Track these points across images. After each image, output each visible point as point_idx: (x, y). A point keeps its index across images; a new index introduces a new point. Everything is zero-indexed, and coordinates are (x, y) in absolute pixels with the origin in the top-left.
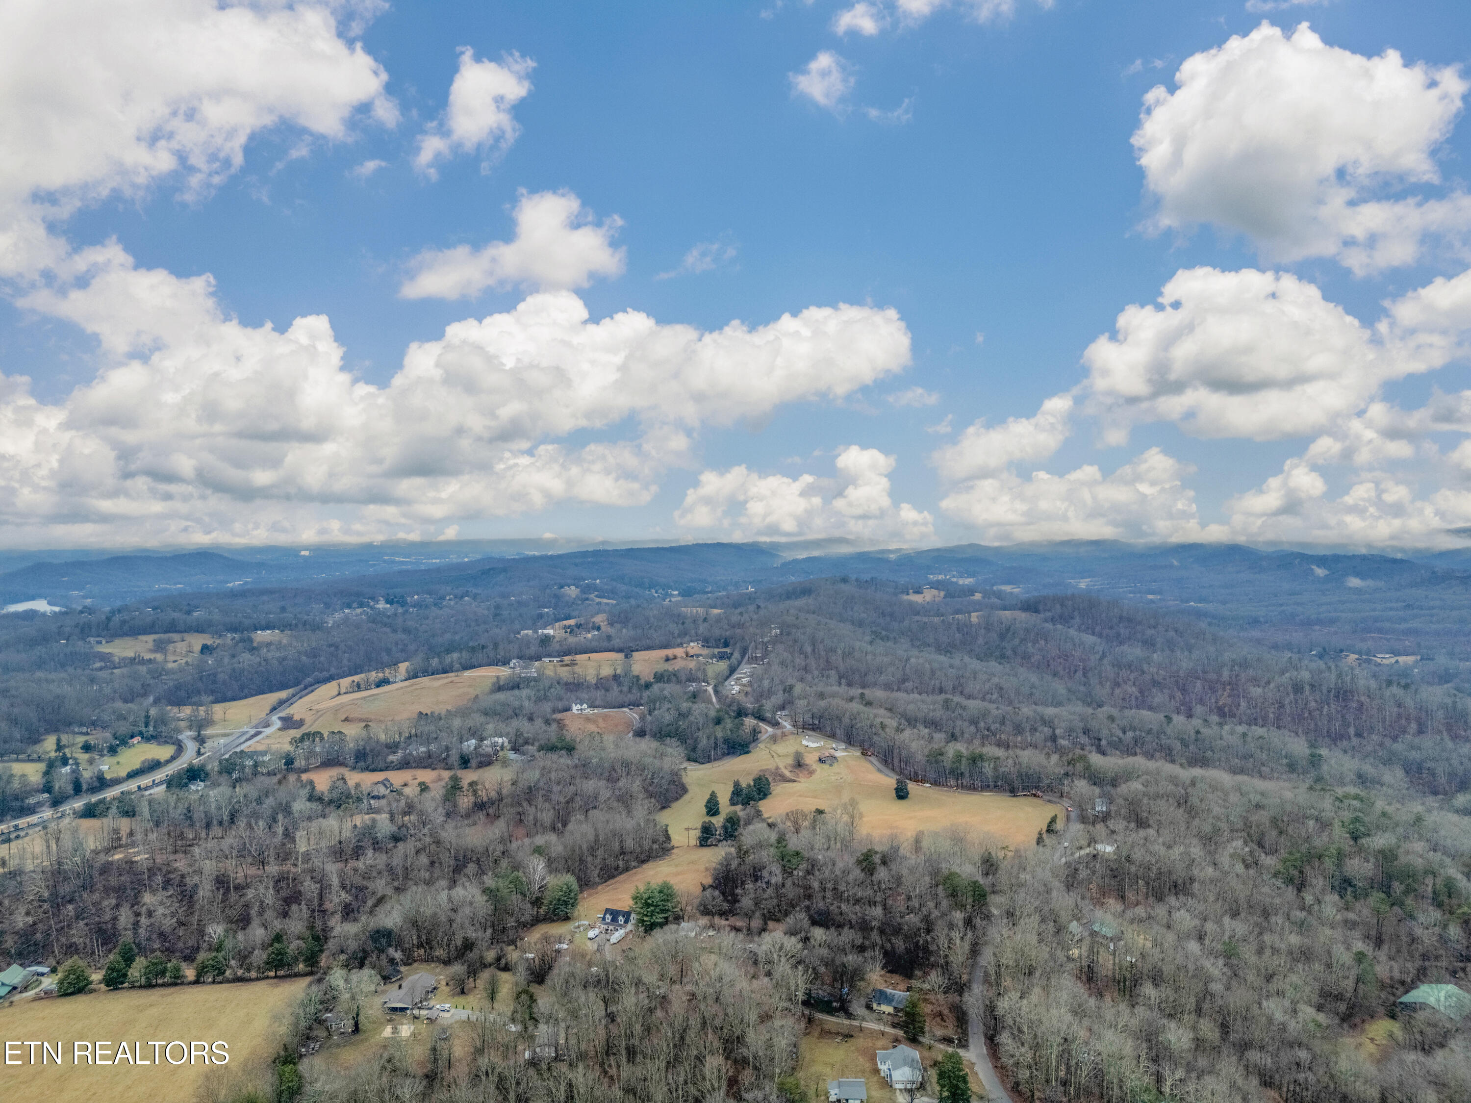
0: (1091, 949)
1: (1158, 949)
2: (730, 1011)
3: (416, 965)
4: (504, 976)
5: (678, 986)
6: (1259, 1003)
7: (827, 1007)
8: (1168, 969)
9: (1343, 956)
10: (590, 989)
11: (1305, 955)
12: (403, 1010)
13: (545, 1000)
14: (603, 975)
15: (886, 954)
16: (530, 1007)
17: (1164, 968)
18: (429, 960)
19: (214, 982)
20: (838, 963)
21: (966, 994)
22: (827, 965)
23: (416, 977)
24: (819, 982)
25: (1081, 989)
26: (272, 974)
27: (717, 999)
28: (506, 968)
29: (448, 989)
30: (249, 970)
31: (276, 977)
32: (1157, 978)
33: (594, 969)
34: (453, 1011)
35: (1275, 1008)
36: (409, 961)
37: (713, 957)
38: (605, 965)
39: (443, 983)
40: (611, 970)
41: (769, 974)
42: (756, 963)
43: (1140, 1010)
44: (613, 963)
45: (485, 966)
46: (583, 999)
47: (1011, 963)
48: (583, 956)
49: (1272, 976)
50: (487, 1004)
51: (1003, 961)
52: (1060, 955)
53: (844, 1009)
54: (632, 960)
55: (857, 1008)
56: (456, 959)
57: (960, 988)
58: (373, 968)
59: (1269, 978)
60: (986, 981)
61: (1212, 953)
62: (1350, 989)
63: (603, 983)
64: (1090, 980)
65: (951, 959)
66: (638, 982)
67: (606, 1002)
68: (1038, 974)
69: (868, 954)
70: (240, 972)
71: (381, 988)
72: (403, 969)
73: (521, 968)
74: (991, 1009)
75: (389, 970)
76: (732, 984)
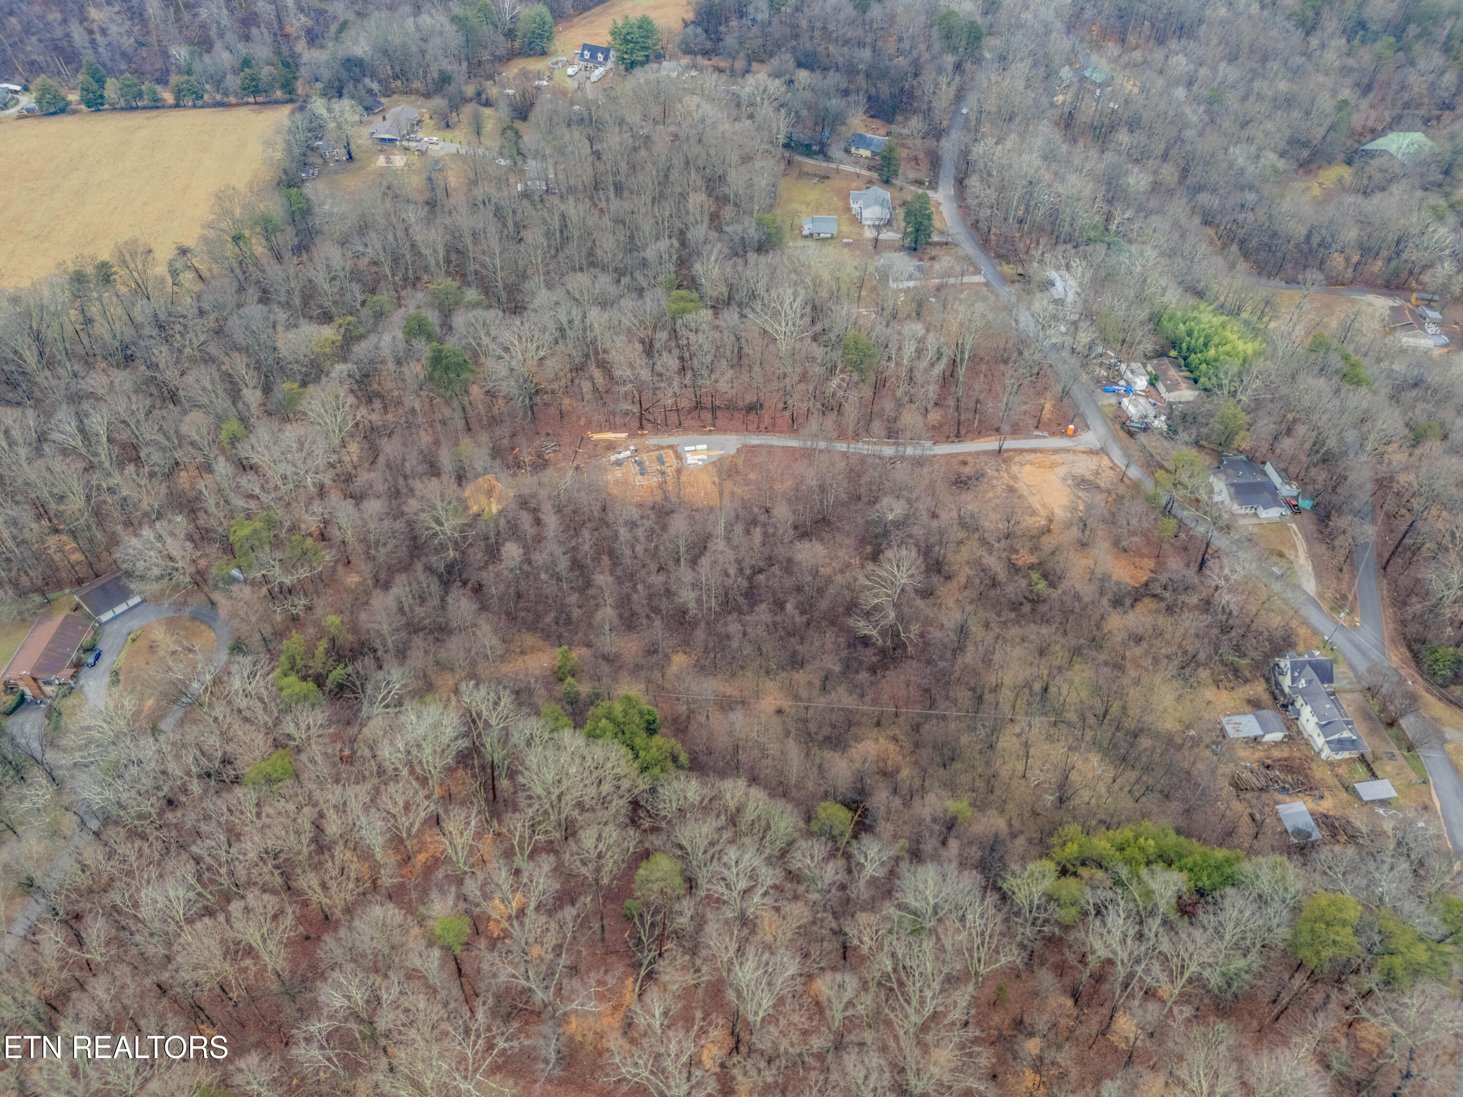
0: (1076, 97)
1: (1144, 96)
2: (713, 152)
3: (395, 96)
4: (487, 111)
5: (660, 127)
6: (1226, 149)
7: (807, 150)
8: (1147, 116)
9: (1326, 103)
10: (574, 127)
11: (1288, 102)
12: (391, 140)
13: (530, 137)
14: (586, 114)
15: (870, 98)
16: (516, 143)
17: (1145, 116)
18: (408, 92)
19: (194, 106)
20: (821, 107)
21: (943, 140)
22: (809, 109)
23: (398, 109)
24: (800, 126)
25: (1056, 136)
26: (251, 100)
27: (700, 141)
28: (488, 104)
29: (432, 122)
30: (226, 95)
31: (256, 103)
32: (1133, 125)
33: (576, 107)
34: (441, 144)
35: (1239, 154)
36: (388, 92)
37: (696, 99)
38: (586, 102)
39: (427, 116)
40: (593, 109)
41: (751, 117)
42: (738, 105)
43: (1109, 156)
44: (595, 102)
45: (467, 101)
46: (567, 137)
47: (993, 109)
48: (564, 93)
49: (1247, 123)
50: (473, 138)
51: (986, 107)
52: (1044, 101)
53: (823, 152)
54: (614, 100)
55: (836, 151)
56: (435, 92)
57: (938, 133)
58: (353, 98)
59: (1244, 125)
60: (966, 127)
61: (1197, 100)
62: (1319, 137)
63: (587, 121)
64: (1068, 126)
65: (934, 104)
66: (621, 122)
67: (591, 140)
68: (1017, 120)
69: (852, 98)
70: (218, 97)
71: (366, 118)
72: (383, 100)
73: (503, 105)
74: (965, 153)
75: (369, 101)
76: (714, 126)
